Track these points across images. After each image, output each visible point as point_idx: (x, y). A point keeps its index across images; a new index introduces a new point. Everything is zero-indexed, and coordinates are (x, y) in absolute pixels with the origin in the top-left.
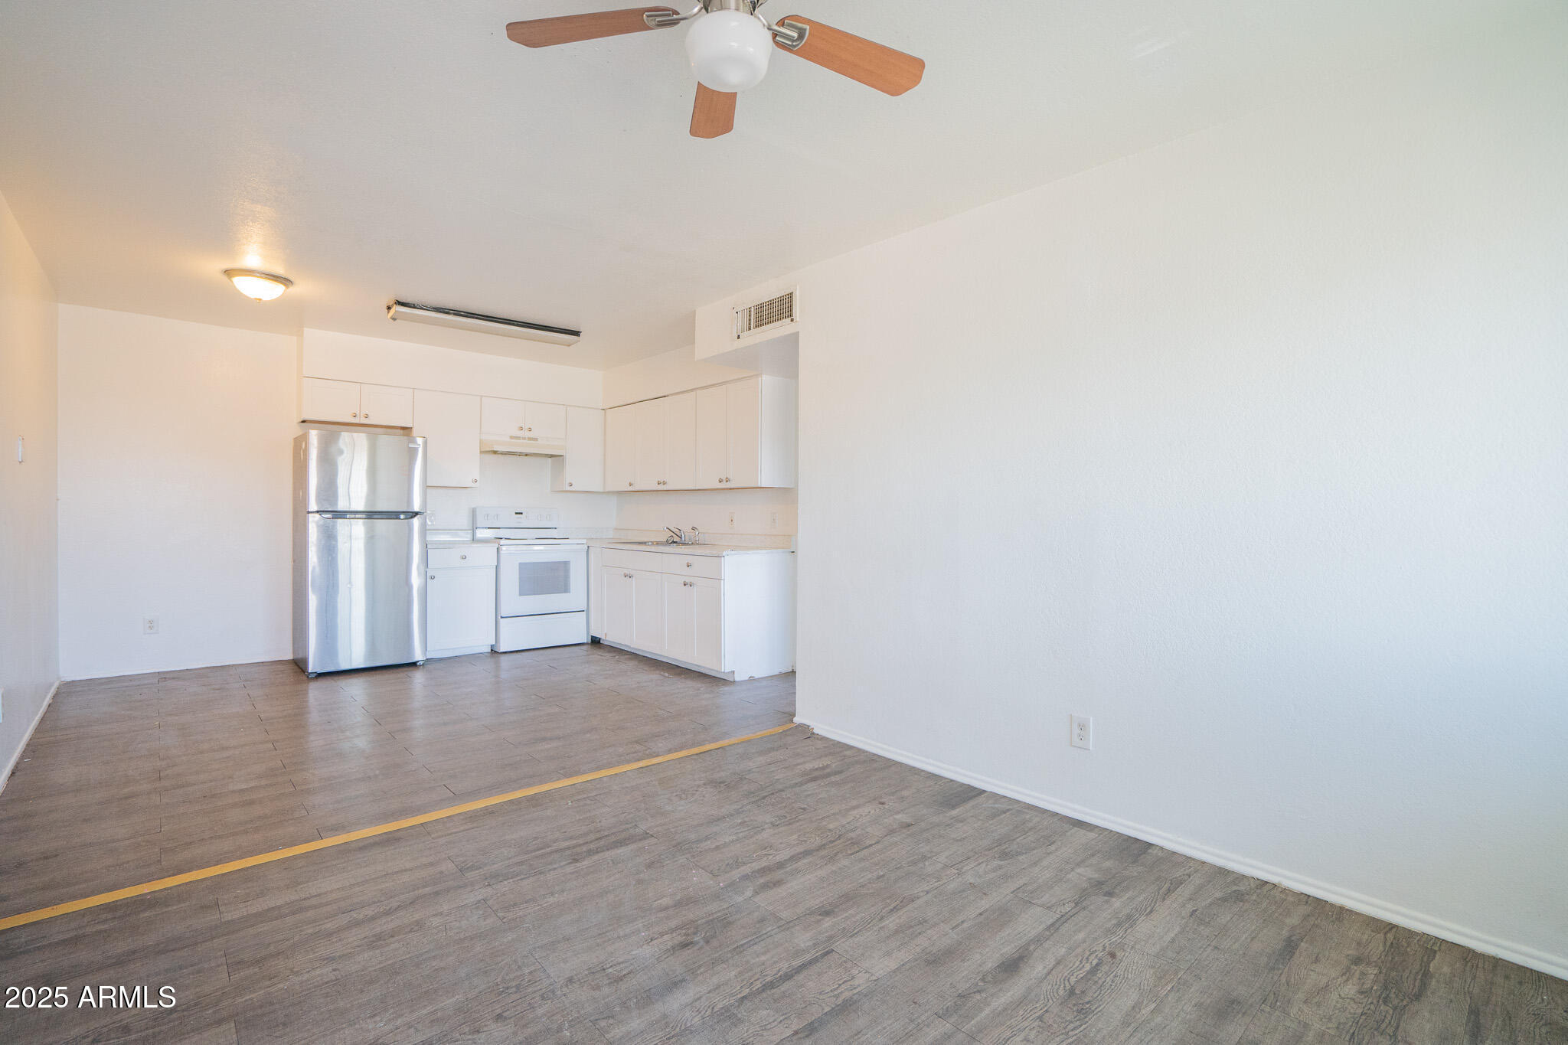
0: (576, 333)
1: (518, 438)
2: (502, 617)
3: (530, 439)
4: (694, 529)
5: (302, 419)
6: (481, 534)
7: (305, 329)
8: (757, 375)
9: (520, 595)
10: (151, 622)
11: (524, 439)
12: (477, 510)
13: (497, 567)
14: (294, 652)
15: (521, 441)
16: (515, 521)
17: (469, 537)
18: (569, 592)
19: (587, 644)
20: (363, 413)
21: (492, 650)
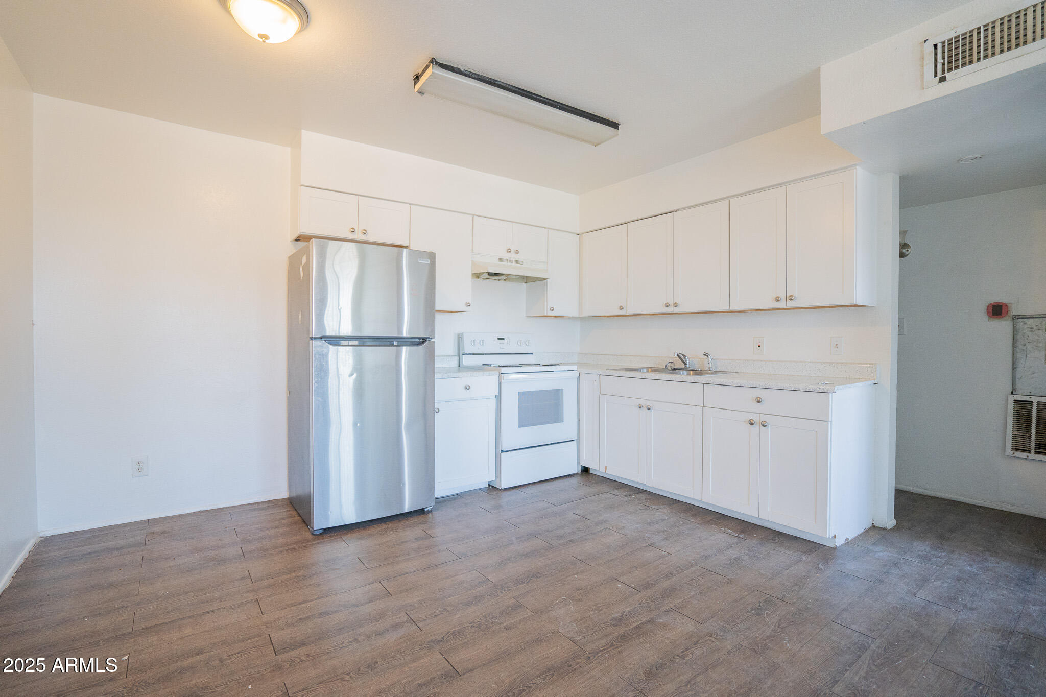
0: (615, 125)
1: (505, 260)
2: (502, 451)
3: (516, 262)
4: (706, 355)
5: (296, 236)
6: (467, 361)
7: (304, 132)
8: (851, 166)
9: (520, 427)
10: (140, 463)
11: (511, 261)
12: (464, 334)
13: (498, 398)
14: (290, 491)
15: (509, 264)
16: (497, 347)
17: (454, 363)
18: (563, 421)
19: (577, 474)
20: (361, 228)
21: (489, 485)
